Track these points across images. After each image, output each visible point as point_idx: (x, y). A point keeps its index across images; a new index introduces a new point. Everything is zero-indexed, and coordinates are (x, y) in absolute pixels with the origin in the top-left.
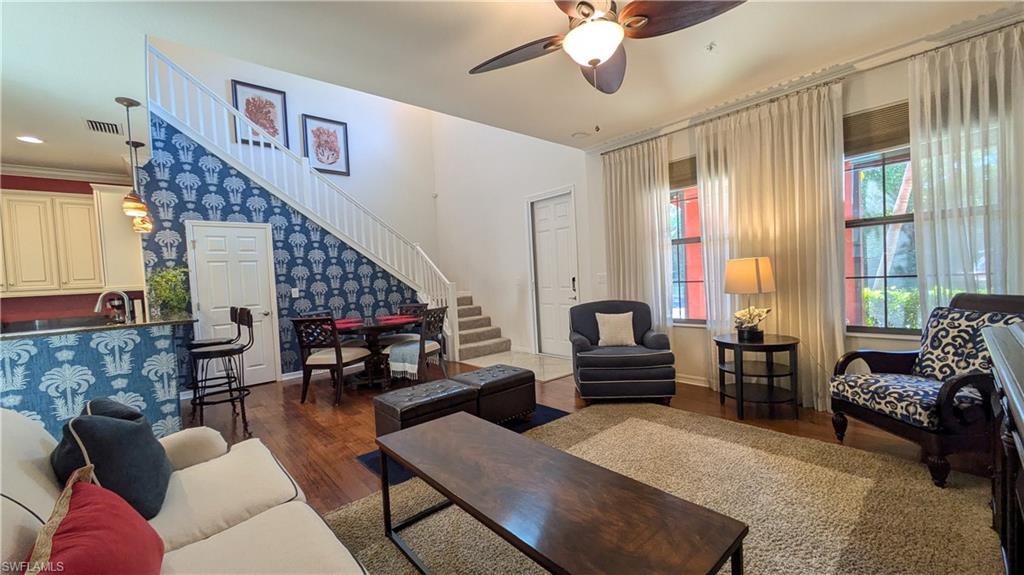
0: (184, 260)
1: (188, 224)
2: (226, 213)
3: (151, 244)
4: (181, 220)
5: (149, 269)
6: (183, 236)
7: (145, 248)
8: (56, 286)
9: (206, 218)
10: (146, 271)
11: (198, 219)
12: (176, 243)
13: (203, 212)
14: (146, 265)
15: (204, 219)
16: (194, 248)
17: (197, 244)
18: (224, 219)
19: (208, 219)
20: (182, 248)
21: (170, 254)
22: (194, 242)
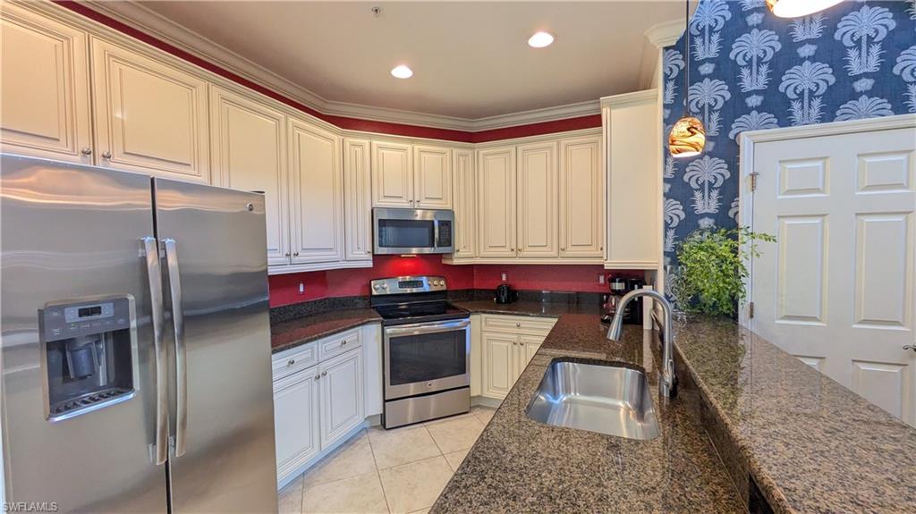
0: (731, 214)
1: (745, 140)
2: (834, 103)
3: (678, 188)
4: (731, 136)
5: (671, 233)
6: (734, 167)
7: (667, 196)
8: (554, 253)
9: (785, 120)
10: (666, 236)
11: (767, 125)
12: (720, 183)
13: (779, 110)
14: (667, 227)
15: (781, 124)
16: (753, 187)
17: (759, 180)
18: (828, 115)
19: (789, 123)
20: (729, 191)
21: (706, 204)
22: (753, 175)
